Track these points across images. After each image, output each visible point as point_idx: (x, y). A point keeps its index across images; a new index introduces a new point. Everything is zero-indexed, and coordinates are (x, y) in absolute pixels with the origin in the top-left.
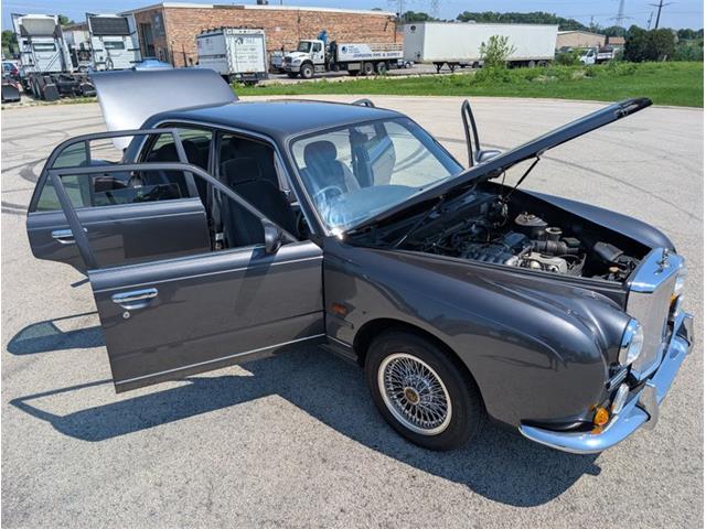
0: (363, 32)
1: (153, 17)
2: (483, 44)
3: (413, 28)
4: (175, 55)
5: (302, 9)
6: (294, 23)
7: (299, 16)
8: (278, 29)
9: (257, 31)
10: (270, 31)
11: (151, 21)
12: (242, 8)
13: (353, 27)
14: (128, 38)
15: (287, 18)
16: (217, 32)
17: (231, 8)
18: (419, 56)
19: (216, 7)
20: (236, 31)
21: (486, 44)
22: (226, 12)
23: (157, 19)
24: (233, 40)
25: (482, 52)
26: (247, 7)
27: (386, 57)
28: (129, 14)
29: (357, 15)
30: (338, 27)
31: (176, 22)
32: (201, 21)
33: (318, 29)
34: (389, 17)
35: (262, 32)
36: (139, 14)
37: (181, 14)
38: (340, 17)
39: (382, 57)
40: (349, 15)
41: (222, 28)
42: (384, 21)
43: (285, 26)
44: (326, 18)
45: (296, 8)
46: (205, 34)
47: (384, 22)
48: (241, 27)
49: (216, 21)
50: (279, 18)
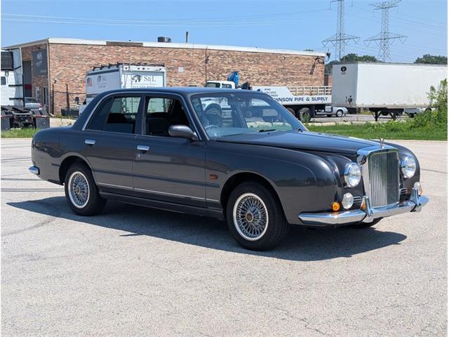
0: (285, 74)
1: (35, 54)
2: (433, 89)
3: (344, 69)
4: (57, 96)
5: (210, 47)
6: (201, 63)
7: (206, 54)
8: (181, 70)
9: (158, 68)
10: (173, 70)
11: (31, 58)
12: (140, 45)
13: (272, 68)
14: (11, 73)
15: (193, 58)
16: (112, 69)
17: (126, 45)
18: (350, 100)
19: (109, 44)
20: (134, 68)
21: (437, 89)
22: (121, 49)
23: (39, 56)
24: (129, 77)
25: (433, 98)
26: (145, 44)
27: (311, 102)
28: (15, 48)
29: (276, 55)
30: (253, 69)
31: (61, 59)
32: (91, 59)
33: (228, 70)
34: (318, 58)
35: (163, 69)
36: (25, 49)
37: (67, 51)
38: (257, 58)
39: (305, 102)
40: (266, 54)
41: (118, 65)
42: (311, 62)
43: (189, 66)
44: (240, 58)
45: (204, 47)
46: (98, 70)
47: (312, 64)
48: (139, 64)
49: (110, 58)
50: (184, 57)
